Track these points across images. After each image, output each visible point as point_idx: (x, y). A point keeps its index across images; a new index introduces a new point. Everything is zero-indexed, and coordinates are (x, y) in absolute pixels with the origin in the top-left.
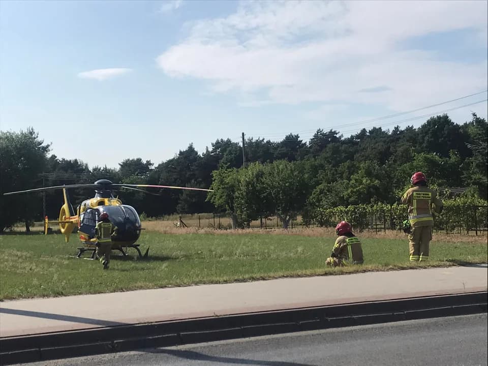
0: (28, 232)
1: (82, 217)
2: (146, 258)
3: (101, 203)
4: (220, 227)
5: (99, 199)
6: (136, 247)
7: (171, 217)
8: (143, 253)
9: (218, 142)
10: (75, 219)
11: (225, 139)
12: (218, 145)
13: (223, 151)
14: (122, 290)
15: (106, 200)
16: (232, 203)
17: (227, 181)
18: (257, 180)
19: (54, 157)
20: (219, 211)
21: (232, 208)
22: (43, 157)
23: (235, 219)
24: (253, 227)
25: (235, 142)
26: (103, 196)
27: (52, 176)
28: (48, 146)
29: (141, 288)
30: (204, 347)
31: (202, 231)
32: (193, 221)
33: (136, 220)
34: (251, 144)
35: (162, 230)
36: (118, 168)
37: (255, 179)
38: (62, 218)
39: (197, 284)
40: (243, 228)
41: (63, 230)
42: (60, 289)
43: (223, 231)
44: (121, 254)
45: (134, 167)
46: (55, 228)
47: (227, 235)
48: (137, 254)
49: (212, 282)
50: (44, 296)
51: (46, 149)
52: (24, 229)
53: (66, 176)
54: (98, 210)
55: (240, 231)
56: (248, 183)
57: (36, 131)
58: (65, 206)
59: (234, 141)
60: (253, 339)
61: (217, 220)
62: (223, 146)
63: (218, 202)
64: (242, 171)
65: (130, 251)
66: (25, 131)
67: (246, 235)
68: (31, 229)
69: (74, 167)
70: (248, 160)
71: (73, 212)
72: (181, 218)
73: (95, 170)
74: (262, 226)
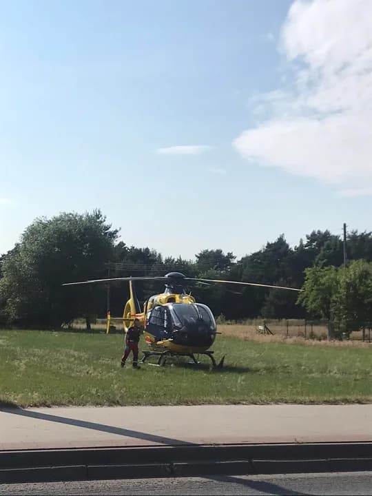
0: (89, 330)
1: (149, 314)
2: (220, 368)
3: (171, 300)
4: (312, 336)
5: (169, 294)
6: (210, 354)
7: (254, 321)
8: (218, 363)
9: (314, 234)
10: (141, 317)
11: (323, 231)
12: (313, 237)
13: (320, 245)
14: (187, 403)
15: (177, 297)
16: (328, 308)
17: (323, 281)
18: (361, 281)
19: (122, 244)
20: (312, 317)
21: (328, 315)
22: (110, 244)
23: (331, 328)
24: (354, 339)
25: (336, 235)
26: (174, 291)
27: (119, 267)
28: (116, 231)
29: (210, 403)
30: (281, 480)
31: (290, 340)
32: (279, 327)
33: (211, 321)
34: (354, 238)
35: (242, 336)
36: (194, 260)
37: (358, 280)
38: (126, 316)
39: (277, 402)
40: (341, 340)
41: (126, 329)
42: (118, 398)
43: (315, 342)
44: (191, 362)
45: (213, 260)
46: (118, 327)
47: (321, 347)
48: (210, 362)
49: (295, 402)
50: (97, 404)
51: (113, 235)
52: (84, 326)
53: (135, 266)
54: (166, 308)
55: (337, 343)
56: (348, 285)
57: (103, 214)
58: (131, 302)
59: (333, 233)
60: (342, 474)
61: (309, 328)
62: (320, 240)
63: (311, 306)
64: (342, 269)
65: (202, 358)
66: (91, 213)
67: (345, 348)
68: (92, 326)
69: (144, 258)
70: (350, 258)
71: (139, 309)
72: (265, 322)
73: (167, 261)
74: (365, 338)
